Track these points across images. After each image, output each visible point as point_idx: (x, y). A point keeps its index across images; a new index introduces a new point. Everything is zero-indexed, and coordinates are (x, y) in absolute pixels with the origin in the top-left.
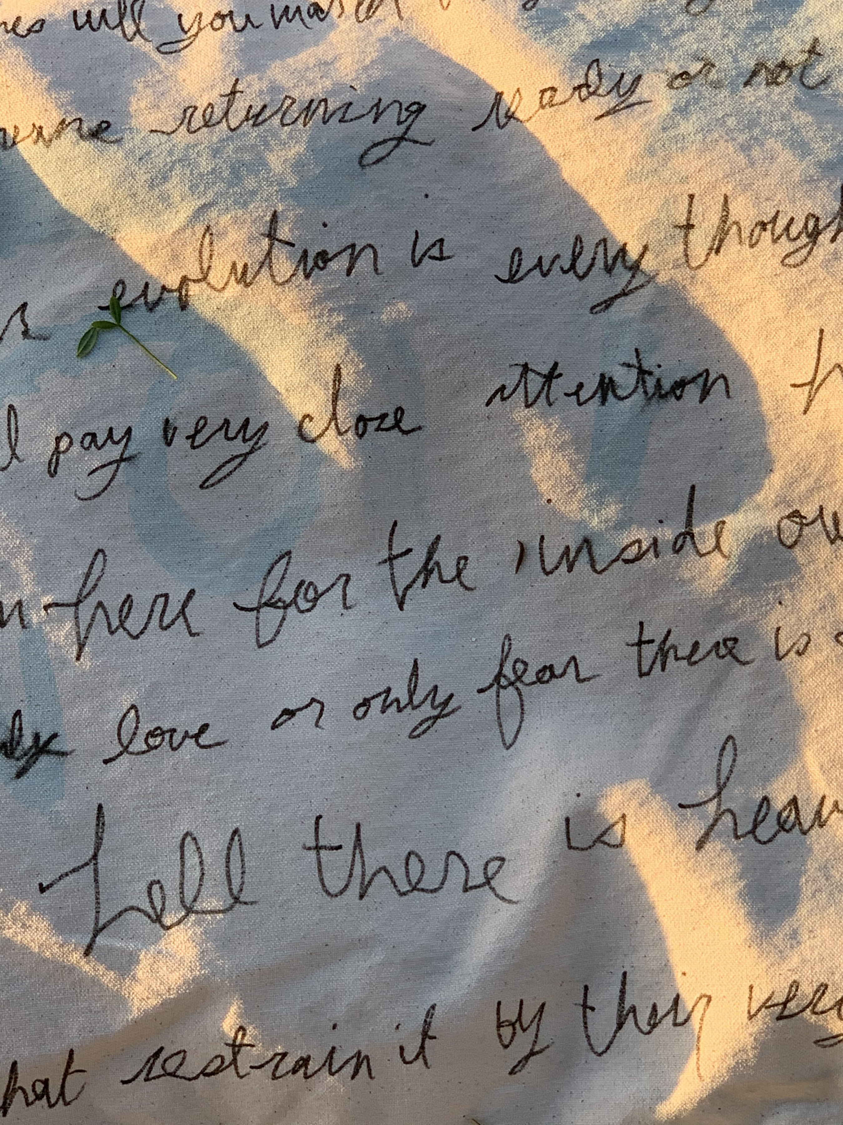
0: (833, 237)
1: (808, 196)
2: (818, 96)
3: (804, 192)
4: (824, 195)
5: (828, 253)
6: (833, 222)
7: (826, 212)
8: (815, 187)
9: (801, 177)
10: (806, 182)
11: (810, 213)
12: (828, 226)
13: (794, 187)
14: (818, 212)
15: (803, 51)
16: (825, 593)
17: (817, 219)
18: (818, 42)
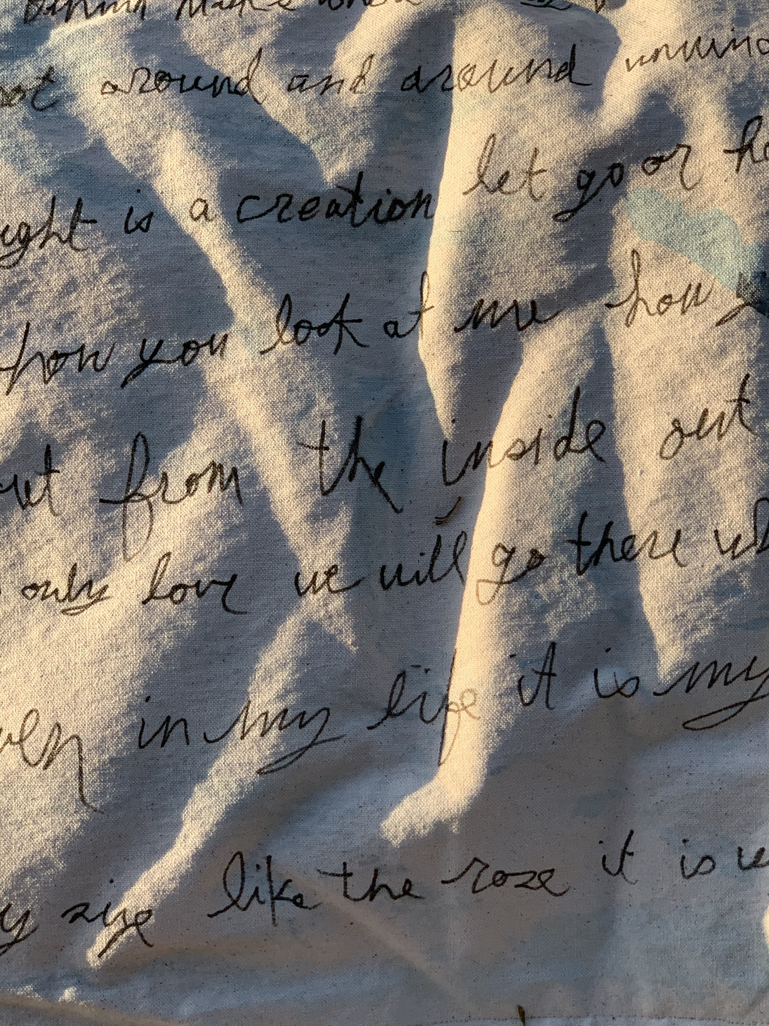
0: (41, 244)
1: (23, 207)
2: (45, 117)
3: (20, 203)
4: (36, 206)
5: (37, 258)
6: (42, 230)
7: (37, 222)
8: (30, 199)
9: (18, 189)
10: (22, 194)
11: (23, 222)
12: (38, 233)
13: (11, 198)
14: (29, 221)
15: (38, 78)
16: (15, 552)
17: (29, 228)
18: (53, 71)
